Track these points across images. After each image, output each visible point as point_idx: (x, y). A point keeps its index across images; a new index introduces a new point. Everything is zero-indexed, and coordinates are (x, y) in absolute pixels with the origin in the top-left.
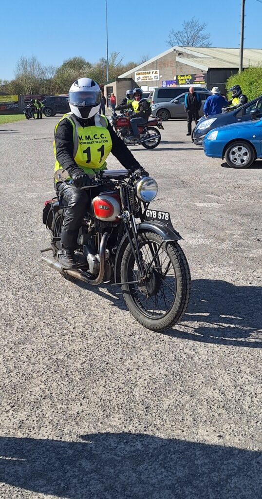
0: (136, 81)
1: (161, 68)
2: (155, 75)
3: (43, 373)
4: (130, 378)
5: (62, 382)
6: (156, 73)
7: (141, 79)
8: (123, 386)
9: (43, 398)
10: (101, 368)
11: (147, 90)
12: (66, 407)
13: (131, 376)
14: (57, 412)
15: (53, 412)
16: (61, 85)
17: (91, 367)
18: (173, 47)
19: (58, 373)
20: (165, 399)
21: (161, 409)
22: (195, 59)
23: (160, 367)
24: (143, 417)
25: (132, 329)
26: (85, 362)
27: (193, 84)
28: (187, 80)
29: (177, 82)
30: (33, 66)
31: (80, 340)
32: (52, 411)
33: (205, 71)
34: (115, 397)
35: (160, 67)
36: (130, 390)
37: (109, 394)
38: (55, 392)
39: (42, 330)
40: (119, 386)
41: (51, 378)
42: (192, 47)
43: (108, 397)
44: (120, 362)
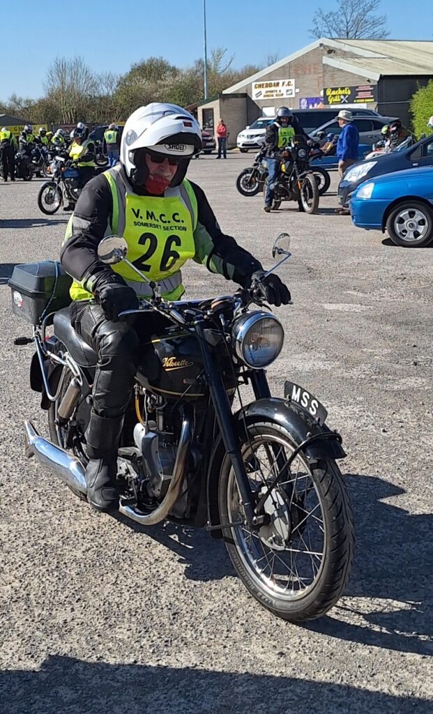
3: (20, 566)
4: (158, 571)
5: (48, 577)
6: (289, 85)
7: (262, 95)
8: (143, 583)
9: (13, 600)
10: (115, 557)
12: (48, 613)
13: (159, 569)
14: (33, 621)
15: (27, 620)
17: (98, 556)
20: (207, 602)
21: (197, 616)
24: (167, 627)
26: (89, 549)
31: (88, 517)
32: (25, 619)
34: (128, 599)
36: (154, 589)
37: (119, 595)
38: (34, 593)
39: (29, 502)
40: (137, 584)
41: (32, 572)
43: (117, 600)
44: (147, 549)
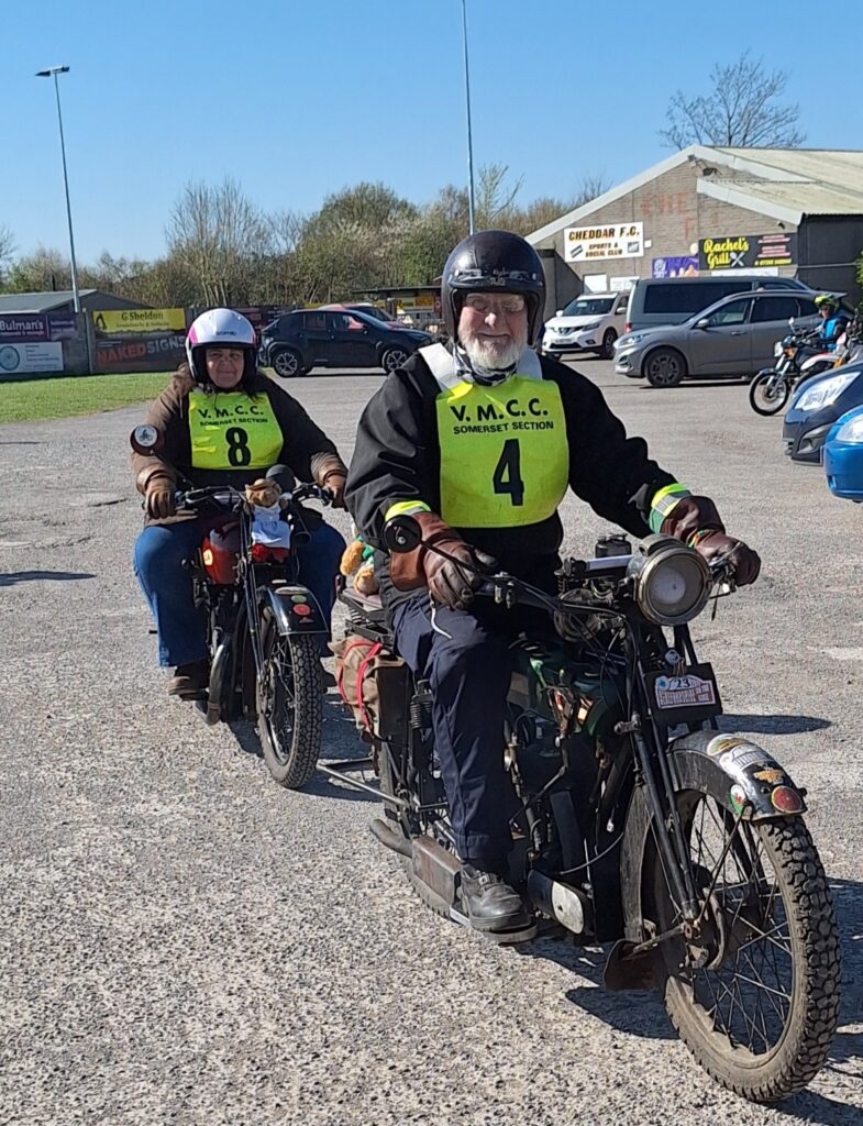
0: (568, 258)
1: (647, 216)
2: (628, 240)
6: (632, 232)
7: (583, 253)
11: (605, 289)
16: (321, 276)
18: (681, 149)
22: (757, 186)
27: (753, 266)
28: (733, 255)
29: (702, 260)
30: (228, 211)
33: (792, 225)
35: (646, 212)
42: (743, 147)
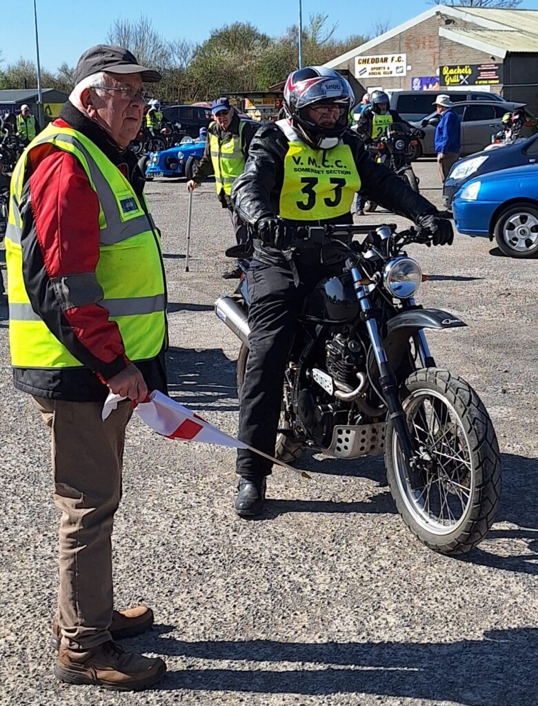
0: (357, 75)
2: (396, 66)
3: (18, 618)
6: (399, 61)
7: (367, 73)
9: (6, 655)
14: (27, 677)
15: (20, 676)
19: (46, 616)
23: (236, 603)
25: (206, 544)
32: (17, 675)
38: (31, 647)
39: (36, 548)
41: (31, 624)
44: (167, 598)
